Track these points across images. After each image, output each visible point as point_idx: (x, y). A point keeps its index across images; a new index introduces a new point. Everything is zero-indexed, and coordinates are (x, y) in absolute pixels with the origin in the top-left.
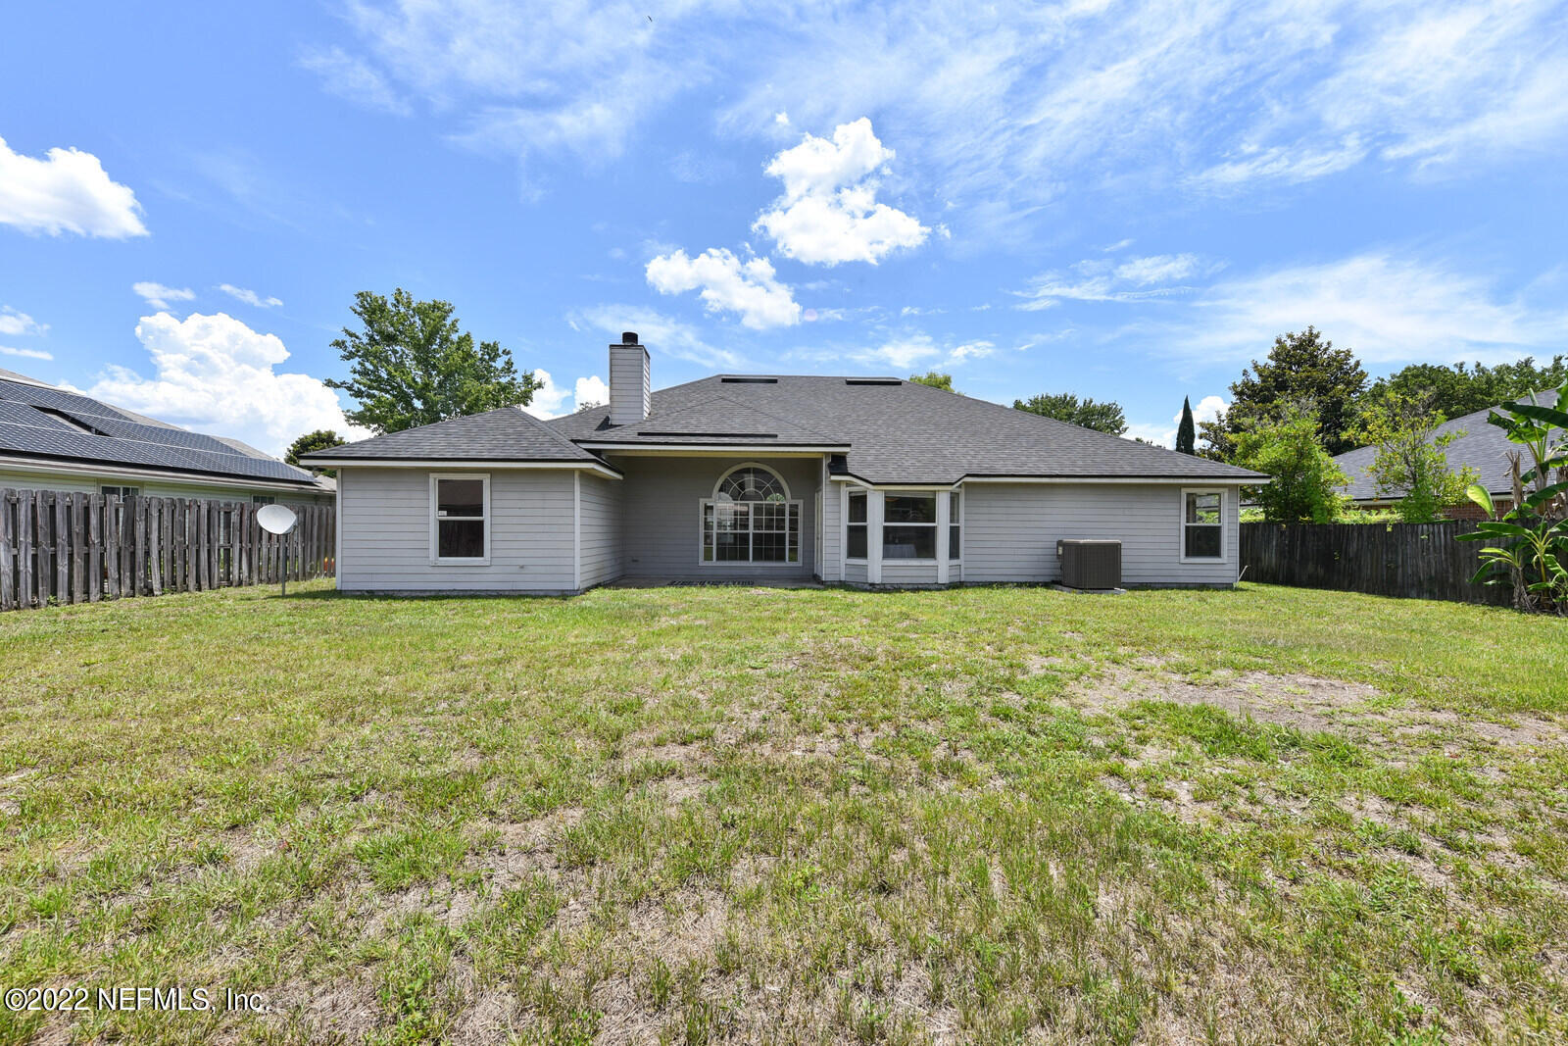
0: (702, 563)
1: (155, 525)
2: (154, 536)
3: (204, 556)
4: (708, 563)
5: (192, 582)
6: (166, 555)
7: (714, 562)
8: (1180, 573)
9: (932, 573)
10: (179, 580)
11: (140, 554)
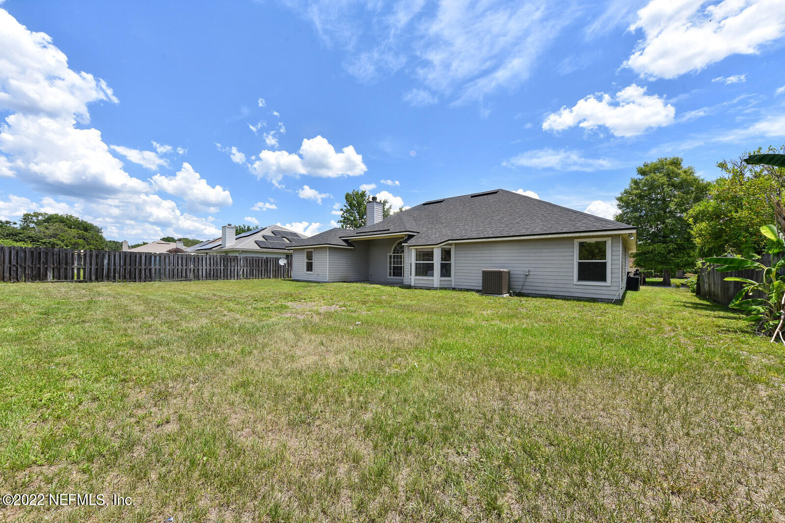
0: (388, 277)
1: (272, 263)
2: (272, 266)
3: (282, 270)
4: (390, 277)
5: (279, 277)
6: (274, 270)
7: (392, 277)
8: (574, 290)
9: (431, 283)
10: (277, 276)
11: (269, 270)
